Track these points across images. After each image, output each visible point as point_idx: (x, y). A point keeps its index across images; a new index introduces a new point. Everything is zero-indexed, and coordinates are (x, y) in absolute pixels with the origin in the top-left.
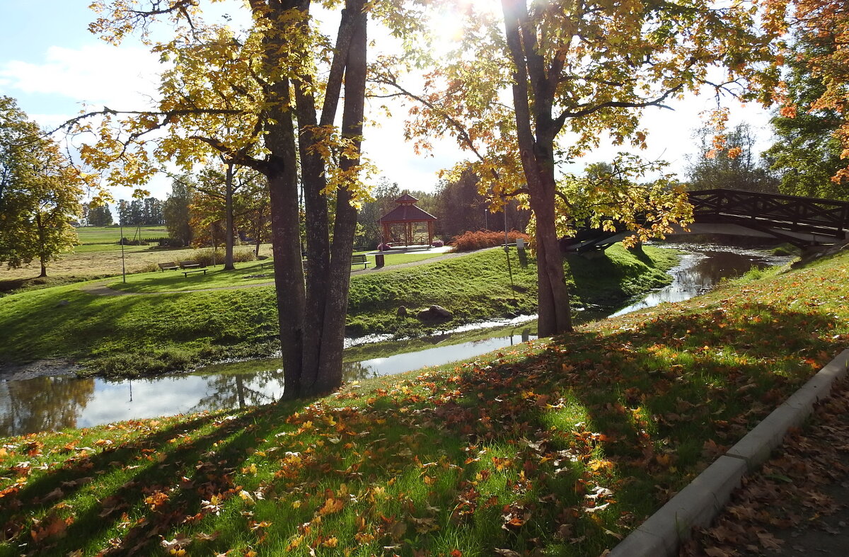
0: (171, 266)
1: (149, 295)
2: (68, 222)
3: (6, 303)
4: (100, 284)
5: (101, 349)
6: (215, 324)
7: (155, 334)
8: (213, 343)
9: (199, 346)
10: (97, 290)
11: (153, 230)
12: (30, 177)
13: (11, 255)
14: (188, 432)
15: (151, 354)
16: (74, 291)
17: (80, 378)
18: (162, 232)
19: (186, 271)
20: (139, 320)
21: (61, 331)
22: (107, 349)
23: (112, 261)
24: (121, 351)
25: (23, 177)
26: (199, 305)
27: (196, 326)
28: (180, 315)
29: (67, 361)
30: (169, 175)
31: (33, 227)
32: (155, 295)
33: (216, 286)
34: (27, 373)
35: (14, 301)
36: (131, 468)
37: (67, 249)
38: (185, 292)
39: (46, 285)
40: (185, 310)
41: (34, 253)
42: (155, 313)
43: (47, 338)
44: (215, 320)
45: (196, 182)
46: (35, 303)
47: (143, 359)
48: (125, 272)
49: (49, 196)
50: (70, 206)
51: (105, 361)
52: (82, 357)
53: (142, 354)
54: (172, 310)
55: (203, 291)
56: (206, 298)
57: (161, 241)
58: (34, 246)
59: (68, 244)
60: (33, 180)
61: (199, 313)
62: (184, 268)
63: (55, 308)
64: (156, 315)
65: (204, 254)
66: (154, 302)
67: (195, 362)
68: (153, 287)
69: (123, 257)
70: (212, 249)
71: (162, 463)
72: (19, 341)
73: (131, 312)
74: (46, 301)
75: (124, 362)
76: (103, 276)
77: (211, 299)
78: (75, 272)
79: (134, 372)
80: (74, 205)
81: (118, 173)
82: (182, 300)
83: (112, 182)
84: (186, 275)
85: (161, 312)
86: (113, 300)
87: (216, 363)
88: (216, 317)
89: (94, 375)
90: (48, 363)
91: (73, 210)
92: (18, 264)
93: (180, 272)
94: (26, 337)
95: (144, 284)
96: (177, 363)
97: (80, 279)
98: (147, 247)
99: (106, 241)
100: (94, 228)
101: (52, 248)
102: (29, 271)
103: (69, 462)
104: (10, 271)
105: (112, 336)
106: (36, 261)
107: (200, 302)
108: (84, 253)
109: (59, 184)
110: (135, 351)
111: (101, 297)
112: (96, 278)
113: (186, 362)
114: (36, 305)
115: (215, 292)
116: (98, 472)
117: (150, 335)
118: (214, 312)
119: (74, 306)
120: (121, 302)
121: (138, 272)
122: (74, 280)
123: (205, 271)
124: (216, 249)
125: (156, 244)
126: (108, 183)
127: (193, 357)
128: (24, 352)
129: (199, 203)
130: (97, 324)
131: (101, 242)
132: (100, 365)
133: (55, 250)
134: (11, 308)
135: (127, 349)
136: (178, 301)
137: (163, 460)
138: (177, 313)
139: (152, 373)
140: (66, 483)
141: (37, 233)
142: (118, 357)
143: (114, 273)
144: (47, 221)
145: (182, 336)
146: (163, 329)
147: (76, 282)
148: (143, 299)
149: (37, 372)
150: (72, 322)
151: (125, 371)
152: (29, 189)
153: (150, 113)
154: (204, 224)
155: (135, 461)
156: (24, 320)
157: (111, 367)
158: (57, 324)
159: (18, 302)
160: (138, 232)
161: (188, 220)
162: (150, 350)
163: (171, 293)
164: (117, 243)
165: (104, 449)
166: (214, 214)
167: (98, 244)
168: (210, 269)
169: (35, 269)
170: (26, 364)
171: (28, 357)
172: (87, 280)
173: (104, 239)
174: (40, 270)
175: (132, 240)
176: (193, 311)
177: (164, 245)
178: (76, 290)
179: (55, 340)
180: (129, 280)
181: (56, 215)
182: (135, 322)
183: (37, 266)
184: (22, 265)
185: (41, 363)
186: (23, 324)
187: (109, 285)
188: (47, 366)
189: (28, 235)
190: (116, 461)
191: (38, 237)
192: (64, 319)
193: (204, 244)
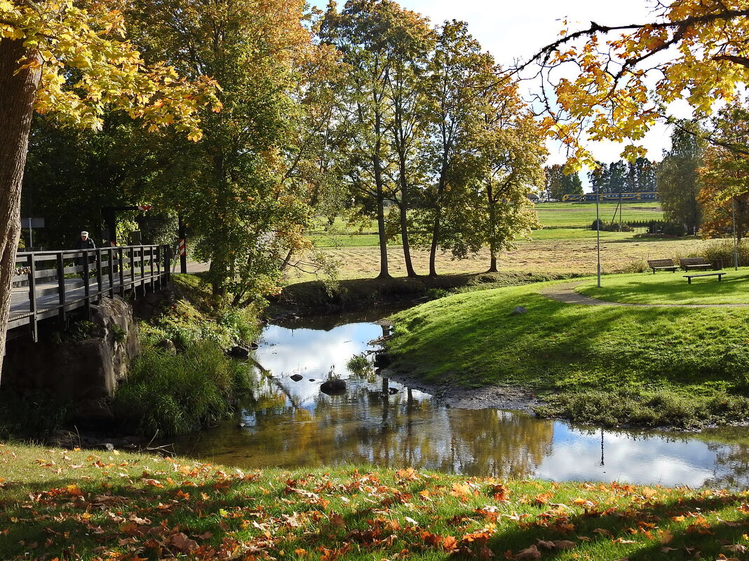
0: (668, 266)
1: (634, 308)
2: (525, 194)
3: (450, 305)
4: (565, 286)
5: (567, 380)
6: (736, 362)
7: (642, 368)
8: (731, 392)
9: (708, 394)
10: (562, 295)
11: (640, 208)
12: (480, 131)
13: (457, 240)
14: (701, 511)
15: (635, 396)
16: (531, 294)
17: (539, 417)
18: (654, 212)
19: (690, 273)
20: (620, 343)
21: (515, 348)
22: (574, 381)
23: (581, 254)
24: (593, 386)
25: (472, 132)
26: (711, 329)
27: (704, 361)
28: (681, 343)
29: (524, 392)
30: (669, 121)
31: (481, 202)
32: (643, 307)
33: (739, 301)
34: (475, 401)
35: (459, 302)
36: (624, 542)
37: (523, 233)
38: (689, 307)
39: (496, 284)
40: (688, 335)
41: (482, 238)
42: (643, 335)
43: (500, 357)
44: (735, 355)
45: (711, 129)
46: (484, 307)
47: (624, 402)
48: (601, 271)
49: (503, 158)
50: (528, 171)
51: (572, 399)
52: (543, 389)
53: (622, 394)
54: (668, 332)
55: (717, 308)
56: (722, 318)
57: (652, 225)
58: (483, 228)
59: (524, 227)
60: (485, 136)
61: (711, 341)
62: (687, 269)
63: (508, 316)
64: (644, 338)
65: (720, 249)
66: (643, 318)
67: (702, 417)
68: (641, 296)
69: (597, 248)
70: (732, 241)
71: (666, 545)
72: (466, 357)
73: (608, 331)
74: (499, 306)
75: (597, 404)
76: (568, 275)
77: (730, 320)
78: (532, 268)
79: (611, 420)
80: (534, 171)
81: (605, 121)
82: (684, 319)
83: (595, 134)
84: (689, 281)
85: (652, 335)
86: (584, 310)
87: (736, 424)
88: (737, 350)
89: (558, 415)
90: (500, 391)
91: (533, 178)
92: (464, 252)
93: (679, 276)
94: (475, 352)
95: (628, 290)
96: (674, 416)
97: (539, 278)
98: (630, 235)
99: (572, 224)
100: (557, 204)
101: (504, 232)
102: (476, 263)
103: (543, 517)
104: (453, 263)
105: (583, 363)
106: (485, 249)
107: (712, 324)
108: (544, 241)
109: (515, 141)
110: (612, 390)
111: (568, 305)
112: (560, 278)
113: (687, 416)
114: (486, 309)
115: (736, 309)
116: (581, 538)
117: (635, 368)
118: (734, 342)
119: (533, 316)
120: (597, 314)
121: (618, 272)
122: (531, 278)
123: (720, 275)
124: (739, 240)
125: (643, 230)
126: (589, 136)
127: (698, 410)
128: (472, 372)
129: (714, 165)
130: (562, 344)
131: (567, 224)
132: (564, 403)
133: (508, 234)
134: (456, 311)
135: (602, 385)
136: (677, 319)
137: (667, 541)
138: (676, 338)
139: (636, 425)
140: (543, 542)
141: (488, 210)
142: (589, 394)
143: (584, 271)
144: (499, 194)
145: (683, 374)
146: (653, 361)
147: (533, 281)
148: (626, 313)
149: (487, 402)
150: (530, 337)
151: (598, 417)
152: (480, 149)
153: (655, 26)
154: (721, 198)
155: (628, 534)
156: (471, 329)
157: (580, 407)
158: (511, 338)
159: (464, 305)
160: (618, 211)
161: (694, 193)
162: (634, 390)
163: (666, 307)
164: (588, 227)
165: (586, 510)
166: (738, 183)
167: (562, 228)
168: (729, 273)
169: (482, 261)
170: (474, 388)
171: (477, 380)
172: (547, 280)
173: (572, 221)
174: (489, 263)
175: (609, 223)
176: (701, 337)
177: (657, 231)
178: (535, 294)
179: (508, 360)
180: (607, 282)
181: (510, 185)
182: (614, 346)
183: (485, 256)
184: (469, 254)
185: (491, 391)
186: (471, 335)
187: (577, 289)
188: (499, 395)
189: (477, 214)
190: (604, 528)
191: (488, 216)
192: (520, 333)
193: (720, 231)
